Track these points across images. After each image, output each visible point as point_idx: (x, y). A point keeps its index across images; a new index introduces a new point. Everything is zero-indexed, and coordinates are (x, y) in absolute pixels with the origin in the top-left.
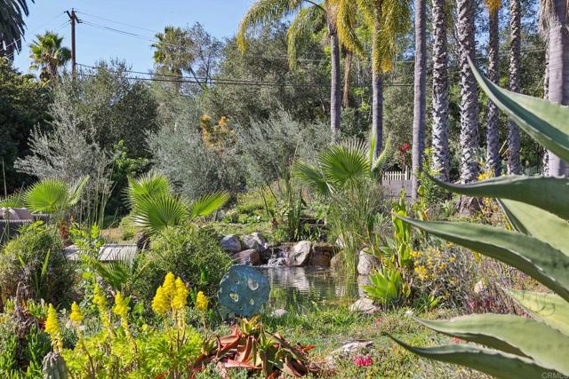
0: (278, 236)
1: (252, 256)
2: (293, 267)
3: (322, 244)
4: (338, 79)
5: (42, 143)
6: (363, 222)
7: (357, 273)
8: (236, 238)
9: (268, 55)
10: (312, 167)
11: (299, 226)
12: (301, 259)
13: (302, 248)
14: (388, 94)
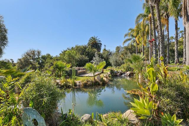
0: (124, 71)
1: (119, 74)
2: (127, 76)
3: (132, 72)
4: (137, 49)
5: (94, 58)
6: (140, 69)
7: (138, 78)
8: (117, 71)
9: (128, 48)
10: (130, 59)
11: (129, 69)
12: (128, 75)
13: (128, 73)
14: (145, 51)
